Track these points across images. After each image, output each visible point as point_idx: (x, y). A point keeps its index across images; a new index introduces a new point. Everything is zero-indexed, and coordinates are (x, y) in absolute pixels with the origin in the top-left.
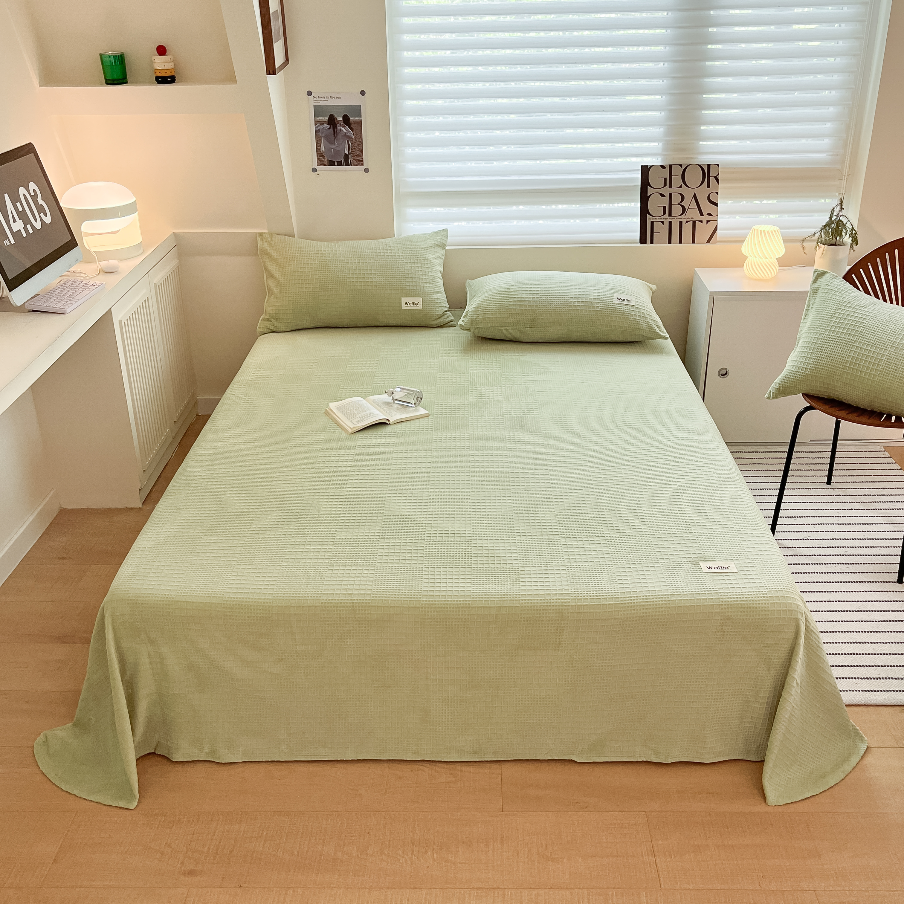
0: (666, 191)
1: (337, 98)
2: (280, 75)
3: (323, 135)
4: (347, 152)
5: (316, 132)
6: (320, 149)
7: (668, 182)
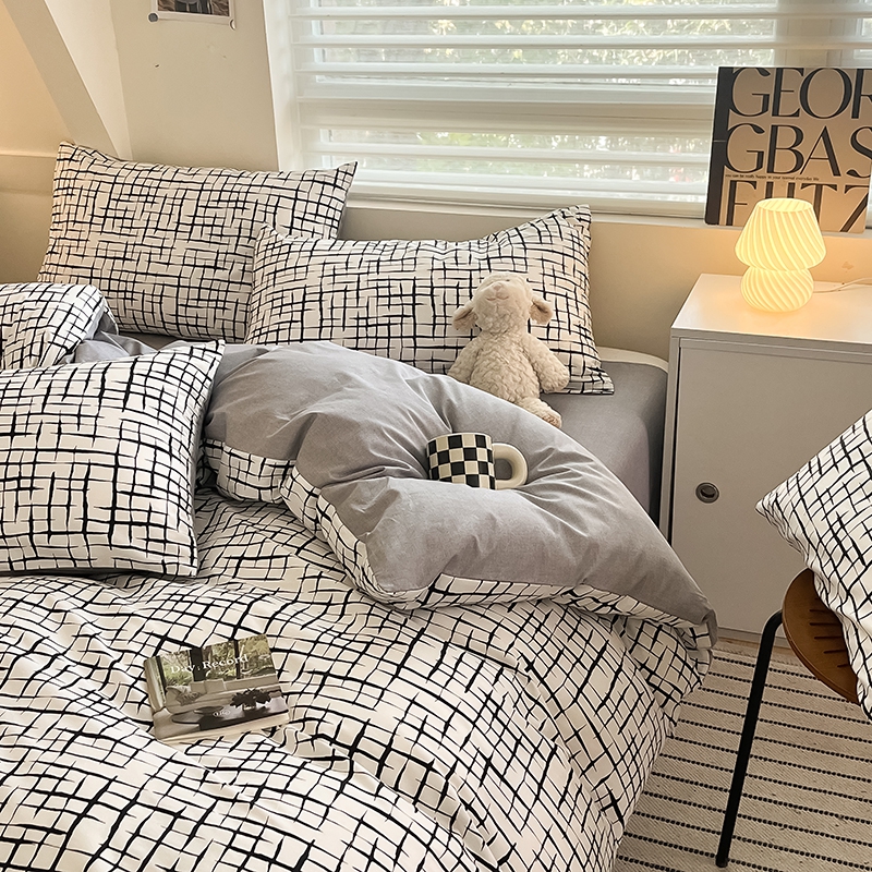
0: (767, 121)
7: (772, 104)
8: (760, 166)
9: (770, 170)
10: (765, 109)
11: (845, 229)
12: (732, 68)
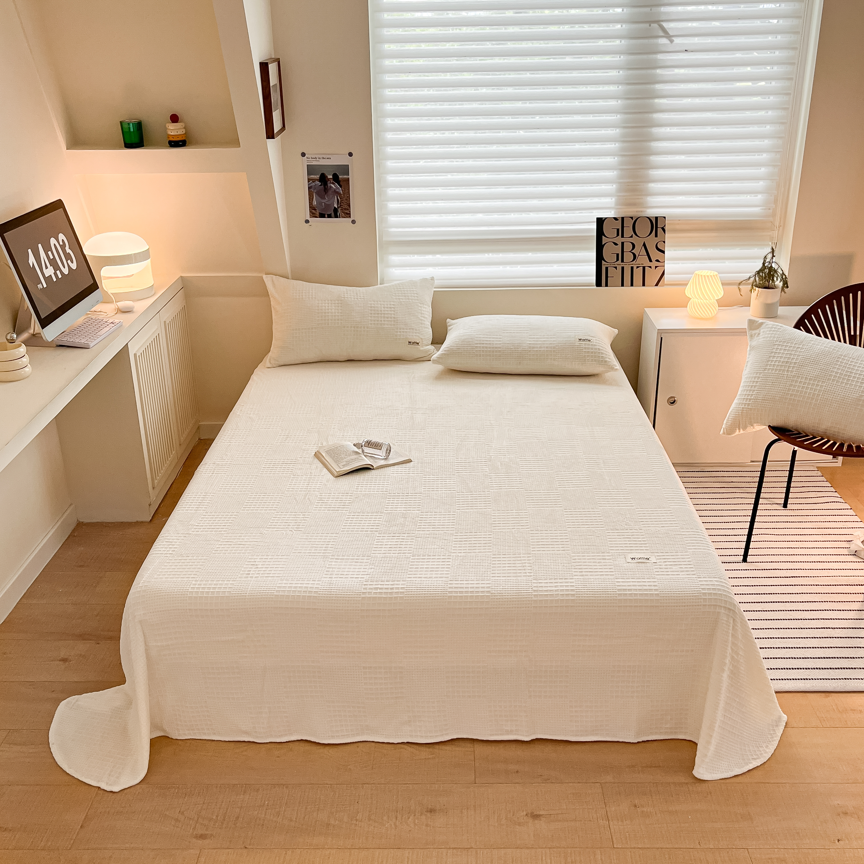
0: (619, 240)
1: (328, 158)
2: (278, 139)
3: (315, 191)
4: (336, 206)
5: (309, 188)
6: (312, 203)
7: (621, 232)
8: (618, 260)
9: (622, 261)
10: (618, 235)
11: (657, 285)
12: (602, 218)
